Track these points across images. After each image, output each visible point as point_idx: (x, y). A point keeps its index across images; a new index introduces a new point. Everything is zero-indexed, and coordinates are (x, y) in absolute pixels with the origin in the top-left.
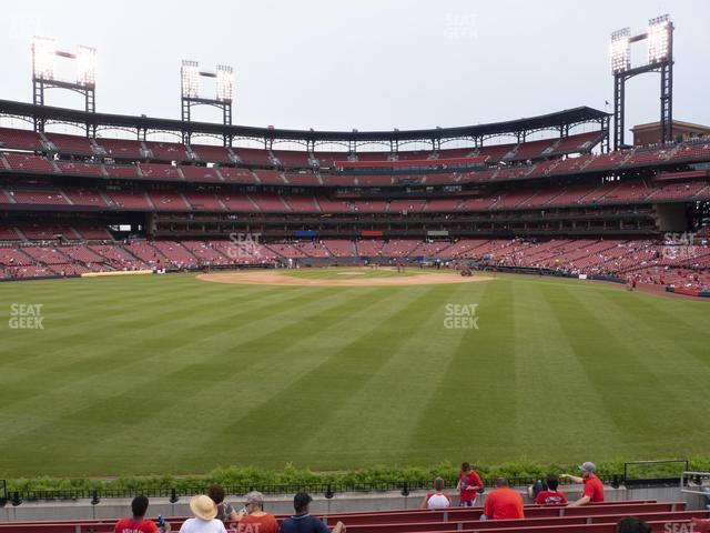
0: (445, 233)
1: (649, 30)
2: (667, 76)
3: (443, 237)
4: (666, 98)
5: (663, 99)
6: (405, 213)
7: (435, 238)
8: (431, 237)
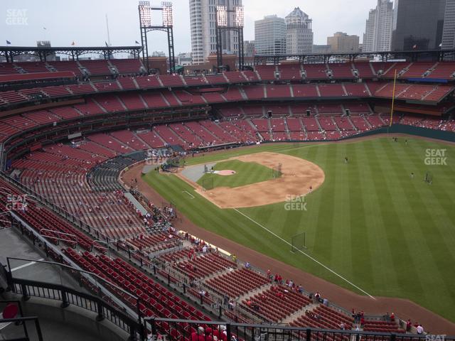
0: (79, 134)
1: (164, 7)
2: (170, 35)
3: (79, 137)
4: (171, 47)
5: (170, 47)
6: (55, 124)
7: (76, 139)
8: (72, 139)
